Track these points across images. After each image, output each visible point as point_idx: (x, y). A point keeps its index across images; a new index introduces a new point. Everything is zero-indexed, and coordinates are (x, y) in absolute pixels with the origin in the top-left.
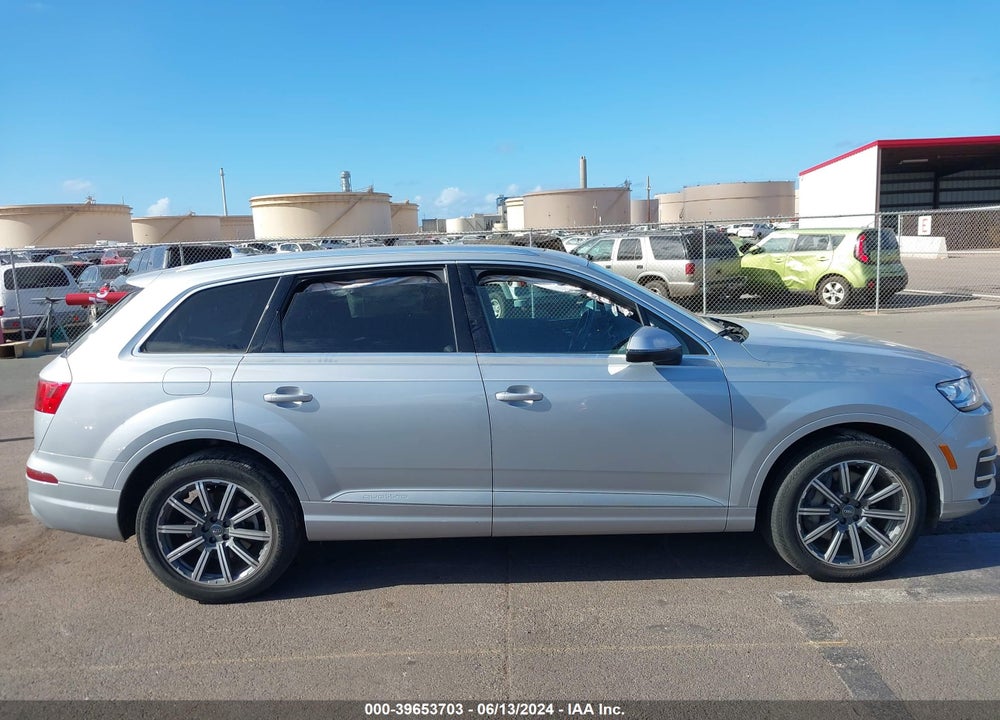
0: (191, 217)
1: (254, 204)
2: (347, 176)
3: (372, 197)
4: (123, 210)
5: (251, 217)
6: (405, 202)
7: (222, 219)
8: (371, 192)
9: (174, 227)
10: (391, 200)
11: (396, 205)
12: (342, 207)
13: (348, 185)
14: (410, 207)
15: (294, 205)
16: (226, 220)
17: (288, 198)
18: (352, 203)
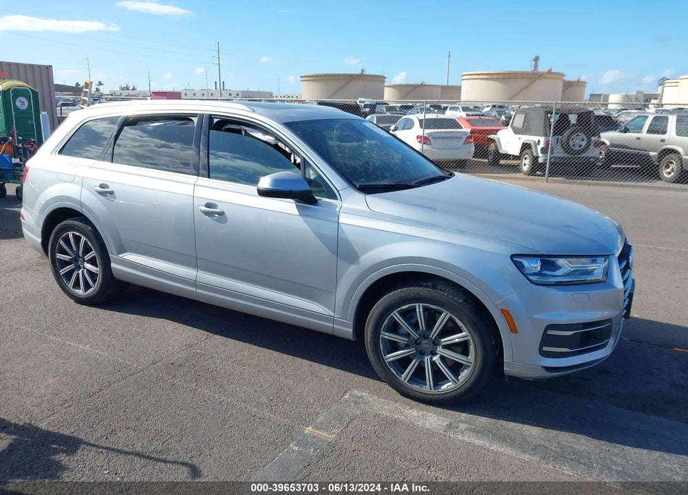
0: (422, 85)
1: (464, 77)
2: (537, 59)
3: (550, 76)
4: (381, 79)
5: (461, 87)
6: (576, 80)
7: (443, 88)
8: (550, 72)
9: (411, 91)
10: (564, 78)
11: (569, 82)
12: (525, 82)
13: (536, 66)
14: (580, 84)
15: (491, 79)
16: (446, 89)
17: (487, 74)
18: (532, 80)
